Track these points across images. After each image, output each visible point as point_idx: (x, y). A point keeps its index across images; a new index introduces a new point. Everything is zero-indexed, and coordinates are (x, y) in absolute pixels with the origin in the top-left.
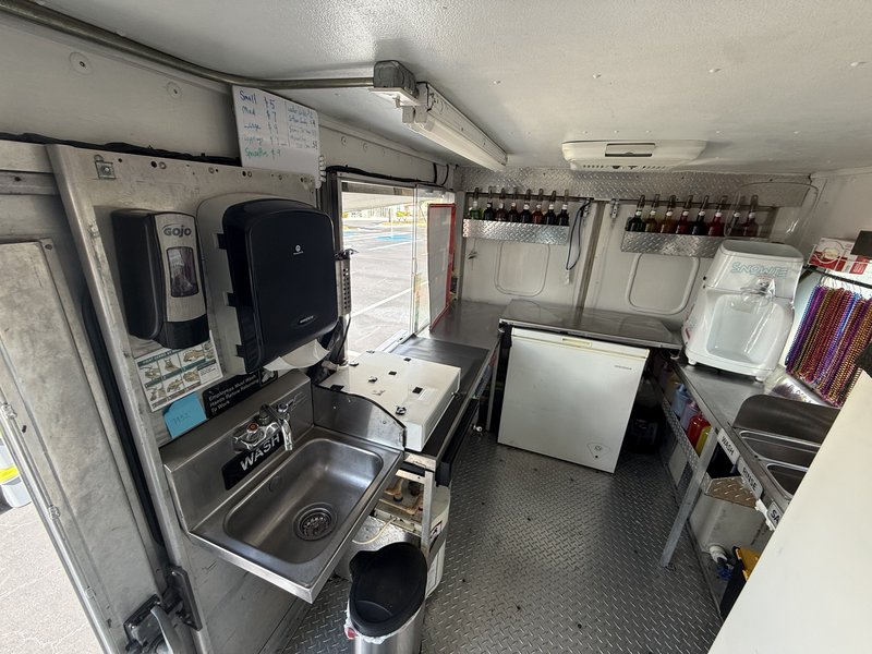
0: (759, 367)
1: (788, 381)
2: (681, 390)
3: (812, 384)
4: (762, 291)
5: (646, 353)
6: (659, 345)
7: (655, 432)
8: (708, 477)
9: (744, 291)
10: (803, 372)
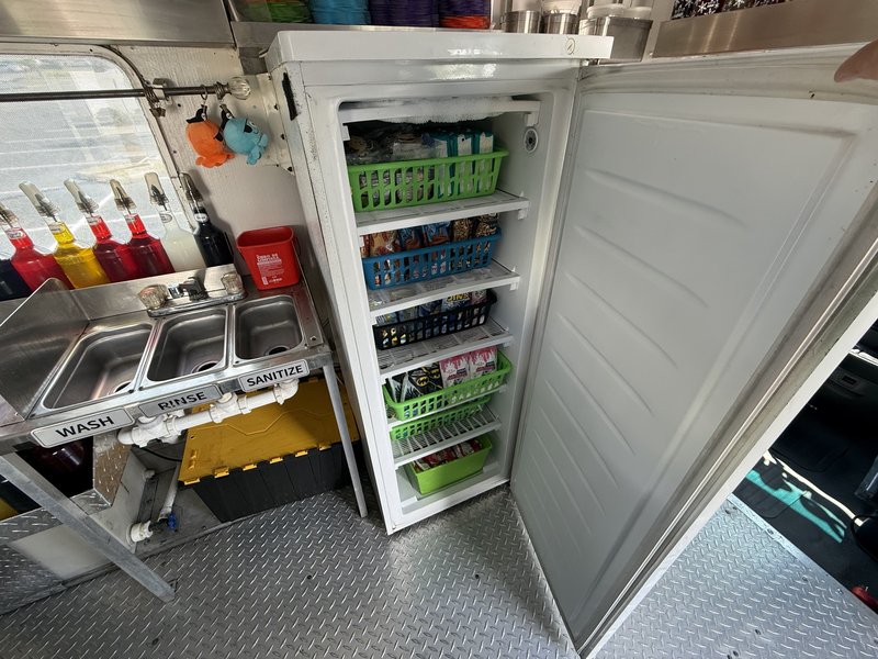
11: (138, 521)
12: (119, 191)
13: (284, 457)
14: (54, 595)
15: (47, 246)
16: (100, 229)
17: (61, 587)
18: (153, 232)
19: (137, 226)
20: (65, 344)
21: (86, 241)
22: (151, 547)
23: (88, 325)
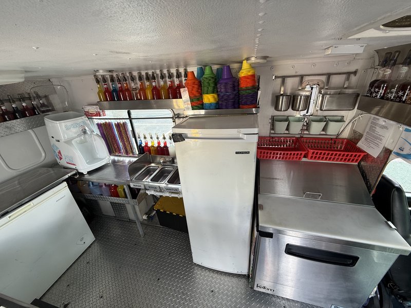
0: (107, 159)
1: (112, 158)
2: (91, 186)
3: (121, 154)
4: (85, 132)
5: (65, 184)
6: (67, 176)
7: (87, 211)
8: (134, 200)
9: (79, 136)
10: (116, 152)
11: (146, 214)
12: (164, 136)
13: (170, 213)
14: (127, 221)
15: (150, 145)
16: (159, 143)
17: (128, 220)
18: (168, 145)
19: (165, 143)
20: (145, 166)
21: (156, 145)
22: (146, 222)
23: (151, 163)
